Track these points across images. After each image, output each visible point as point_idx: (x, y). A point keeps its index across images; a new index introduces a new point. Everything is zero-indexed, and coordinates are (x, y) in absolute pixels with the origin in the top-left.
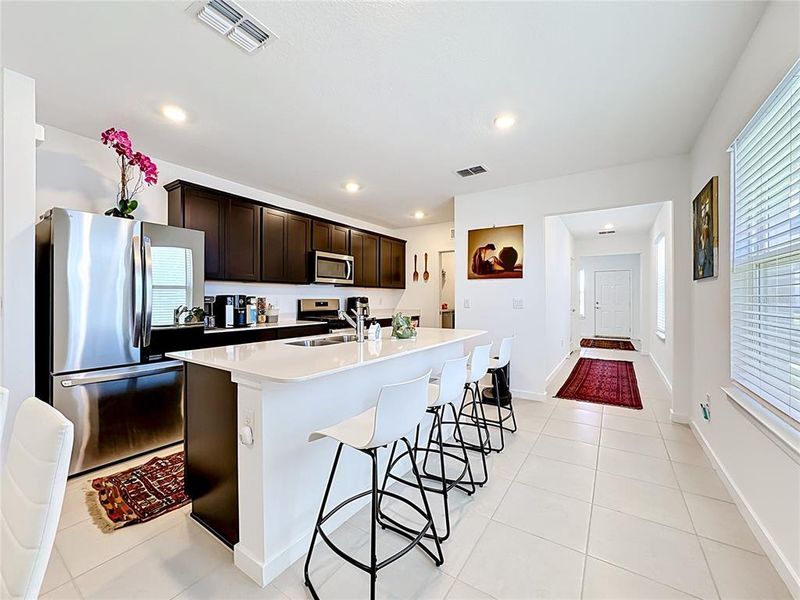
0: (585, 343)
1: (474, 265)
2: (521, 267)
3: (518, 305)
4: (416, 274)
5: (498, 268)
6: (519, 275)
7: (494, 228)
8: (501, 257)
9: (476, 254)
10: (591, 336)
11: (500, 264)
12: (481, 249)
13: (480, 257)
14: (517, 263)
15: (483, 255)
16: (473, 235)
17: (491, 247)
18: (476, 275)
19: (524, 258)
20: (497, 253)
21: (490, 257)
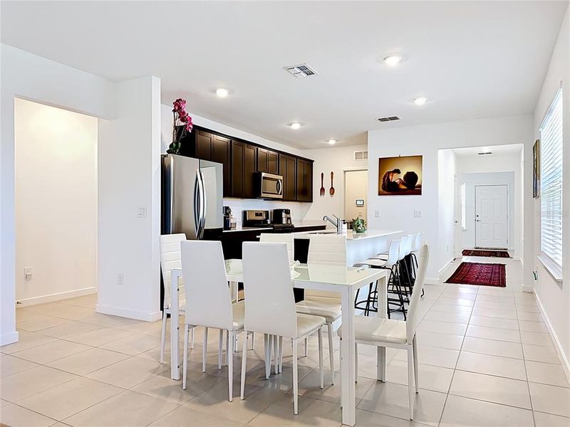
0: (466, 253)
1: (383, 185)
2: (420, 186)
3: (417, 215)
4: (322, 190)
5: (403, 187)
6: (419, 193)
7: (400, 157)
8: (404, 178)
9: (385, 176)
10: (471, 247)
11: (403, 184)
12: (389, 173)
13: (388, 179)
14: (417, 184)
15: (390, 177)
16: (383, 162)
17: (398, 171)
18: (385, 192)
19: (422, 180)
20: (402, 176)
21: (396, 178)
